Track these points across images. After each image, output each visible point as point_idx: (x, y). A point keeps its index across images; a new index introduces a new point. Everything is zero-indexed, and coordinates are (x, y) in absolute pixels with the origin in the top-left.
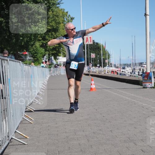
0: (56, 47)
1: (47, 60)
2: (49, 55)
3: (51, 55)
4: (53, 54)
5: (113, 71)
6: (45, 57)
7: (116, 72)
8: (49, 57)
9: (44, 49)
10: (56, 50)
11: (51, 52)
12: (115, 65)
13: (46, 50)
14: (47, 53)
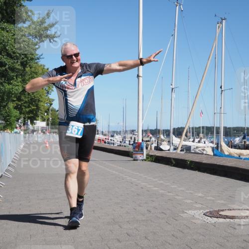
0: (34, 109)
1: (22, 125)
2: (24, 118)
3: (26, 119)
4: (29, 118)
5: (100, 140)
6: (20, 121)
7: (103, 140)
8: (25, 121)
9: (18, 112)
10: (32, 113)
11: (27, 115)
12: (102, 132)
13: (21, 113)
14: (22, 116)
